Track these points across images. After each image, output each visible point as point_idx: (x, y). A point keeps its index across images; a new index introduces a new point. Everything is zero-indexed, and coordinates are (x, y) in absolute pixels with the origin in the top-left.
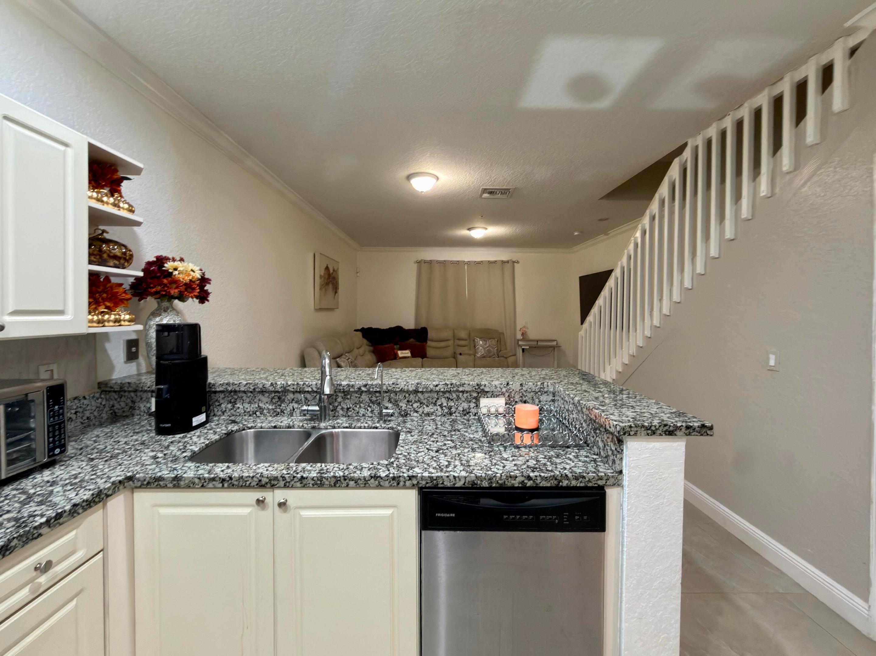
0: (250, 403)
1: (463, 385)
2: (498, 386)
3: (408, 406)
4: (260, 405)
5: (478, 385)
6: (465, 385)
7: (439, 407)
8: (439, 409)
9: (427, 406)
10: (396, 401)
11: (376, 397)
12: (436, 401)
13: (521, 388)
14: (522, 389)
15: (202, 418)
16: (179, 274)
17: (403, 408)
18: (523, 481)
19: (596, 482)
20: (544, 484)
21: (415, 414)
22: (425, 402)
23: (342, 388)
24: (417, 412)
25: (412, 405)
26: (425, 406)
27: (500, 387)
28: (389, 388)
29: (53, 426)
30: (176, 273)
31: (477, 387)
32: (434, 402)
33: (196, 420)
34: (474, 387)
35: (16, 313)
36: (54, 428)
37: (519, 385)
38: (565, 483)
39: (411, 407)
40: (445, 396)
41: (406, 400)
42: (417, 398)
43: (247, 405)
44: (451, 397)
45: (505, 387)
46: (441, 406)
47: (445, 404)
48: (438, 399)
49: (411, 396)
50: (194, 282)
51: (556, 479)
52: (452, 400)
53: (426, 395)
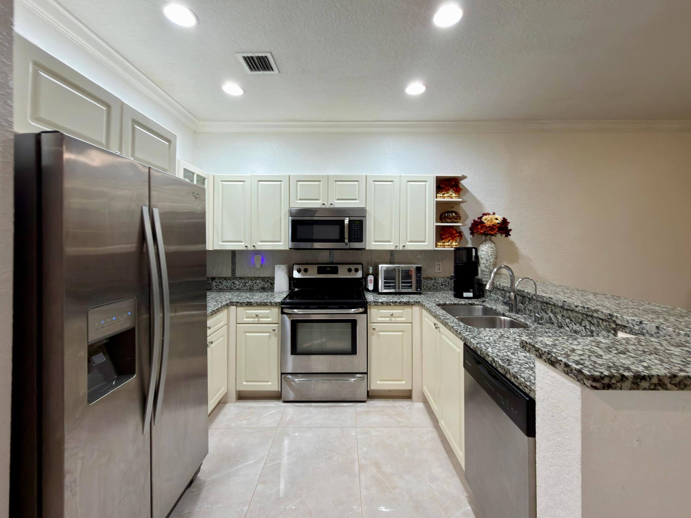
0: (495, 294)
1: (597, 311)
2: (630, 322)
3: (563, 320)
4: (499, 297)
5: (610, 315)
6: (599, 312)
7: (583, 328)
8: (584, 330)
9: (575, 324)
10: (555, 313)
11: (544, 306)
12: (581, 322)
13: (656, 331)
14: (658, 333)
15: (471, 295)
16: (487, 222)
17: (560, 320)
18: (491, 361)
19: (524, 388)
20: (499, 369)
21: (567, 329)
22: (573, 319)
23: (524, 294)
24: (568, 327)
25: (565, 320)
26: (573, 324)
27: (632, 324)
28: (548, 301)
29: (418, 280)
30: (486, 221)
31: (609, 317)
32: (580, 321)
33: (465, 295)
34: (607, 316)
35: (410, 242)
36: (418, 281)
37: (655, 328)
38: (508, 376)
39: (564, 321)
40: (588, 319)
41: (561, 314)
42: (568, 314)
43: (494, 295)
44: (592, 321)
45: (637, 325)
46: (585, 327)
47: (588, 327)
48: (582, 320)
49: (564, 312)
50: (495, 225)
51: (505, 370)
52: (593, 324)
53: (575, 314)
